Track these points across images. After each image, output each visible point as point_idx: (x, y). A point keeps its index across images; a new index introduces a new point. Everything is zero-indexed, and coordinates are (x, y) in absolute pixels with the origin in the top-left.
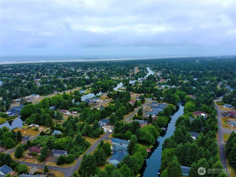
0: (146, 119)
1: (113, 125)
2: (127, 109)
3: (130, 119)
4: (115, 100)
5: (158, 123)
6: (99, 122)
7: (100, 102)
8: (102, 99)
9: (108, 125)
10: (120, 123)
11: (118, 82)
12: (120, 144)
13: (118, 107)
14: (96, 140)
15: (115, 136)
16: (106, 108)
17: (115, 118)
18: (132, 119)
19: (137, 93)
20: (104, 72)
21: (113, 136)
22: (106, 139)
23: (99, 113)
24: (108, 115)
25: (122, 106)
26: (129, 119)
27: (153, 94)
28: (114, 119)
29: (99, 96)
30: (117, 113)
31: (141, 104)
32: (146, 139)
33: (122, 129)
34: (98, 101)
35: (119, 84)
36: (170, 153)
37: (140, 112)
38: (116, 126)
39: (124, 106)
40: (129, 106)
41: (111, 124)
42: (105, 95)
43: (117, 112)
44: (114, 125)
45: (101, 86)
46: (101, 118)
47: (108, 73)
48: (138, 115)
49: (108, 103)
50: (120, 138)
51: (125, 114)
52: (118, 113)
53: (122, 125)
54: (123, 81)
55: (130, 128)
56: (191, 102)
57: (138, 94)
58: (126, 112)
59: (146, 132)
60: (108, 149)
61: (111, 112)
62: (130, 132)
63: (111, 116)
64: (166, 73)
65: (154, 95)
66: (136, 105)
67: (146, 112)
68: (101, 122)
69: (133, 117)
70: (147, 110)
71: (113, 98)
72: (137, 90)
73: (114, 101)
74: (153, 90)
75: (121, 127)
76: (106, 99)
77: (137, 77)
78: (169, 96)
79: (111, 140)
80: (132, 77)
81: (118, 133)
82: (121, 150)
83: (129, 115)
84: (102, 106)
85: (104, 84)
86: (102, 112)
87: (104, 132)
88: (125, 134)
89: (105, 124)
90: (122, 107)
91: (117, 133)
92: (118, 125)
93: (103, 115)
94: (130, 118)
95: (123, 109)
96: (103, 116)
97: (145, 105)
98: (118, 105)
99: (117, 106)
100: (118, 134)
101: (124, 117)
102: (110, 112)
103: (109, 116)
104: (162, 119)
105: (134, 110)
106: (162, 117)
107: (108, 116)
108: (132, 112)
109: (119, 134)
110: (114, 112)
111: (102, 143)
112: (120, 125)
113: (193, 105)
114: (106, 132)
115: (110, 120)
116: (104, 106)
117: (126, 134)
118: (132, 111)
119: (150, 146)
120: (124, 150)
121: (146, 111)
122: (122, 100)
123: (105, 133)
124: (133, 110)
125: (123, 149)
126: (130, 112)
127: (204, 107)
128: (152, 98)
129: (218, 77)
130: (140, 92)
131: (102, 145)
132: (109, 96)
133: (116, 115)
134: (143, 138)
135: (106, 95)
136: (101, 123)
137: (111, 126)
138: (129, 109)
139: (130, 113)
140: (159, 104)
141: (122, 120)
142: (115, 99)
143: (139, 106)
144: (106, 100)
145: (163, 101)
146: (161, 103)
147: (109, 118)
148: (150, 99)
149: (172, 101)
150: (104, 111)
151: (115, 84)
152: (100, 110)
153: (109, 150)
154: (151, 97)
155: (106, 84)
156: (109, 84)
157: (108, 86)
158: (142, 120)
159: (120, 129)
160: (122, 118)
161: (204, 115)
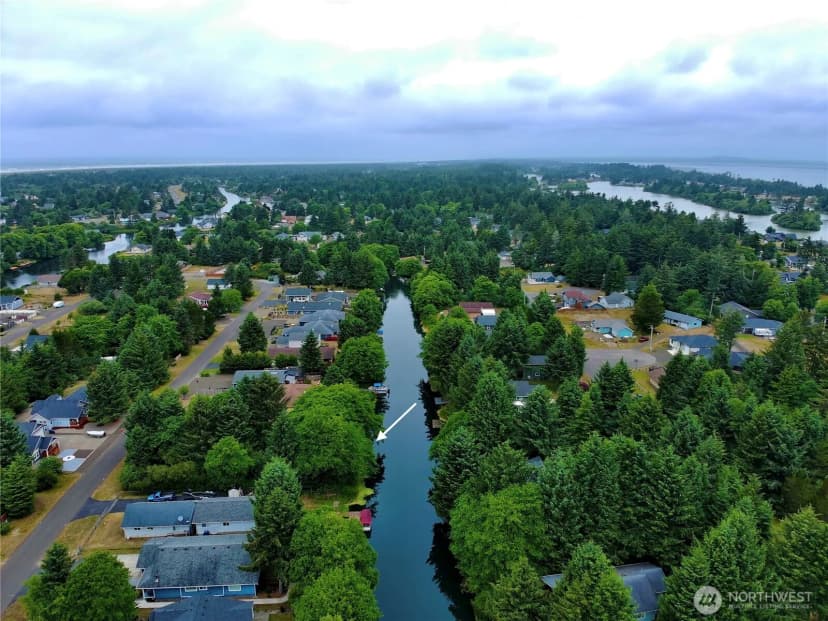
0: (292, 362)
1: (114, 421)
2: (181, 327)
3: (207, 375)
4: (107, 299)
5: (351, 366)
6: (27, 417)
7: (24, 317)
8: (34, 300)
9: (81, 427)
10: (163, 404)
11: (108, 232)
12: (187, 528)
13: (131, 325)
14: (15, 533)
15: (137, 483)
16: (59, 338)
17: (125, 382)
18: (213, 372)
19: (205, 264)
20: (38, 204)
21: (126, 489)
22: (82, 514)
23: (19, 366)
24: (75, 372)
25: (149, 314)
26: (198, 376)
27: (276, 263)
28: (119, 389)
29: (20, 292)
30: (130, 353)
31: (240, 301)
32: (337, 460)
33: (178, 433)
34: (11, 311)
35: (113, 239)
36: (514, 518)
37: (252, 334)
38: (137, 427)
39: (159, 318)
40: (190, 313)
41: (102, 417)
42: (48, 284)
43: (126, 348)
44: (123, 420)
45: (21, 248)
46: (35, 396)
47: (53, 206)
48: (244, 349)
49: (70, 317)
50: (176, 487)
51: (174, 355)
52: (137, 350)
53: (176, 410)
54: (129, 226)
55: (229, 419)
56: (435, 273)
57: (211, 269)
58: (179, 345)
59: (328, 424)
60: (110, 600)
61: (90, 355)
62: (237, 445)
63: (95, 374)
64: (294, 199)
65: (281, 266)
66: (219, 308)
67: (274, 331)
68: (39, 418)
69: (221, 360)
70: (275, 324)
71: (94, 292)
72: (206, 251)
73: (98, 304)
74: (277, 247)
75: (174, 424)
76: (58, 298)
77: (186, 214)
78: (347, 262)
79: (120, 515)
80: (168, 215)
81: (161, 462)
82: (205, 573)
83: (193, 357)
84: (34, 333)
85: (36, 239)
86: (37, 360)
87: (60, 473)
88: (203, 460)
89: (66, 422)
90: (153, 319)
91: (153, 462)
92: (149, 418)
93: (42, 377)
94: (202, 370)
95: (159, 330)
96: (47, 379)
97: (260, 307)
98: (128, 316)
99: (123, 320)
100: (158, 471)
101: (171, 370)
102: (86, 356)
103: (81, 379)
104: (365, 347)
105: (213, 331)
106: (364, 339)
107: (76, 377)
108: (206, 342)
109: (163, 469)
110: (112, 354)
111: (57, 566)
112: (164, 416)
113: (448, 284)
114: (80, 470)
115: (91, 398)
116: (46, 329)
117: (212, 461)
118: (205, 338)
119: (354, 495)
120: (221, 570)
121: (274, 329)
122: (142, 292)
123: (68, 481)
124: (208, 333)
125: (216, 564)
126: (197, 343)
127: (484, 287)
128: (276, 279)
129: (459, 204)
130: (218, 260)
131: (62, 580)
132: (72, 287)
133: (127, 364)
134: (321, 461)
135: (56, 284)
136: (37, 422)
137: (100, 426)
138: (191, 330)
139: (196, 347)
140: (315, 294)
141: (161, 384)
142: (104, 296)
143: (230, 312)
144: (57, 304)
145: (326, 282)
146: (321, 289)
147: (83, 385)
148: (272, 280)
149: (364, 277)
150: (51, 351)
151: (92, 240)
152: (20, 354)
153: (118, 608)
154: (273, 273)
155: (50, 239)
156: (65, 242)
157: (61, 246)
158: (270, 366)
159: (164, 436)
160: (161, 378)
161: (489, 312)
